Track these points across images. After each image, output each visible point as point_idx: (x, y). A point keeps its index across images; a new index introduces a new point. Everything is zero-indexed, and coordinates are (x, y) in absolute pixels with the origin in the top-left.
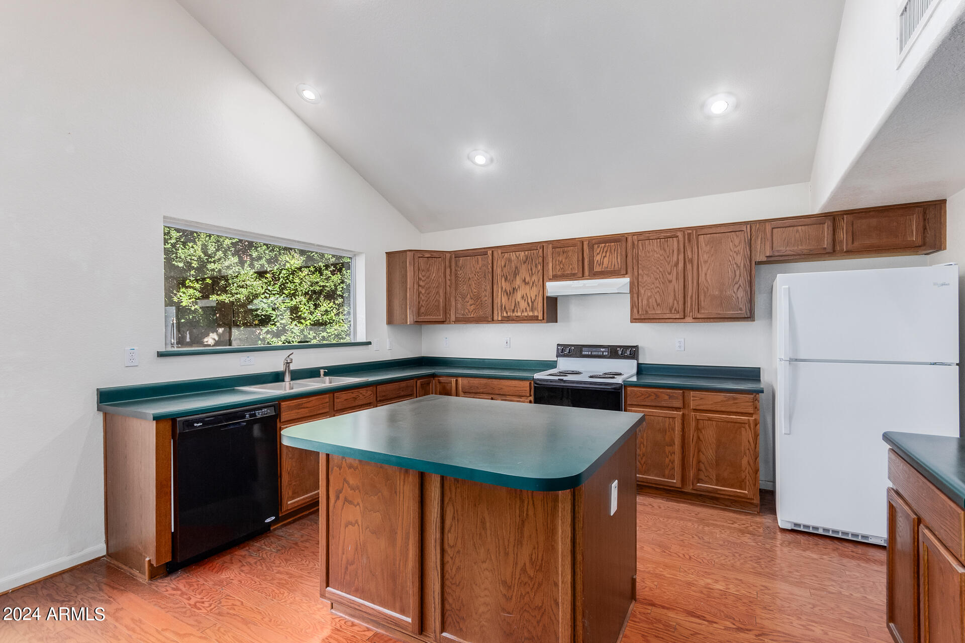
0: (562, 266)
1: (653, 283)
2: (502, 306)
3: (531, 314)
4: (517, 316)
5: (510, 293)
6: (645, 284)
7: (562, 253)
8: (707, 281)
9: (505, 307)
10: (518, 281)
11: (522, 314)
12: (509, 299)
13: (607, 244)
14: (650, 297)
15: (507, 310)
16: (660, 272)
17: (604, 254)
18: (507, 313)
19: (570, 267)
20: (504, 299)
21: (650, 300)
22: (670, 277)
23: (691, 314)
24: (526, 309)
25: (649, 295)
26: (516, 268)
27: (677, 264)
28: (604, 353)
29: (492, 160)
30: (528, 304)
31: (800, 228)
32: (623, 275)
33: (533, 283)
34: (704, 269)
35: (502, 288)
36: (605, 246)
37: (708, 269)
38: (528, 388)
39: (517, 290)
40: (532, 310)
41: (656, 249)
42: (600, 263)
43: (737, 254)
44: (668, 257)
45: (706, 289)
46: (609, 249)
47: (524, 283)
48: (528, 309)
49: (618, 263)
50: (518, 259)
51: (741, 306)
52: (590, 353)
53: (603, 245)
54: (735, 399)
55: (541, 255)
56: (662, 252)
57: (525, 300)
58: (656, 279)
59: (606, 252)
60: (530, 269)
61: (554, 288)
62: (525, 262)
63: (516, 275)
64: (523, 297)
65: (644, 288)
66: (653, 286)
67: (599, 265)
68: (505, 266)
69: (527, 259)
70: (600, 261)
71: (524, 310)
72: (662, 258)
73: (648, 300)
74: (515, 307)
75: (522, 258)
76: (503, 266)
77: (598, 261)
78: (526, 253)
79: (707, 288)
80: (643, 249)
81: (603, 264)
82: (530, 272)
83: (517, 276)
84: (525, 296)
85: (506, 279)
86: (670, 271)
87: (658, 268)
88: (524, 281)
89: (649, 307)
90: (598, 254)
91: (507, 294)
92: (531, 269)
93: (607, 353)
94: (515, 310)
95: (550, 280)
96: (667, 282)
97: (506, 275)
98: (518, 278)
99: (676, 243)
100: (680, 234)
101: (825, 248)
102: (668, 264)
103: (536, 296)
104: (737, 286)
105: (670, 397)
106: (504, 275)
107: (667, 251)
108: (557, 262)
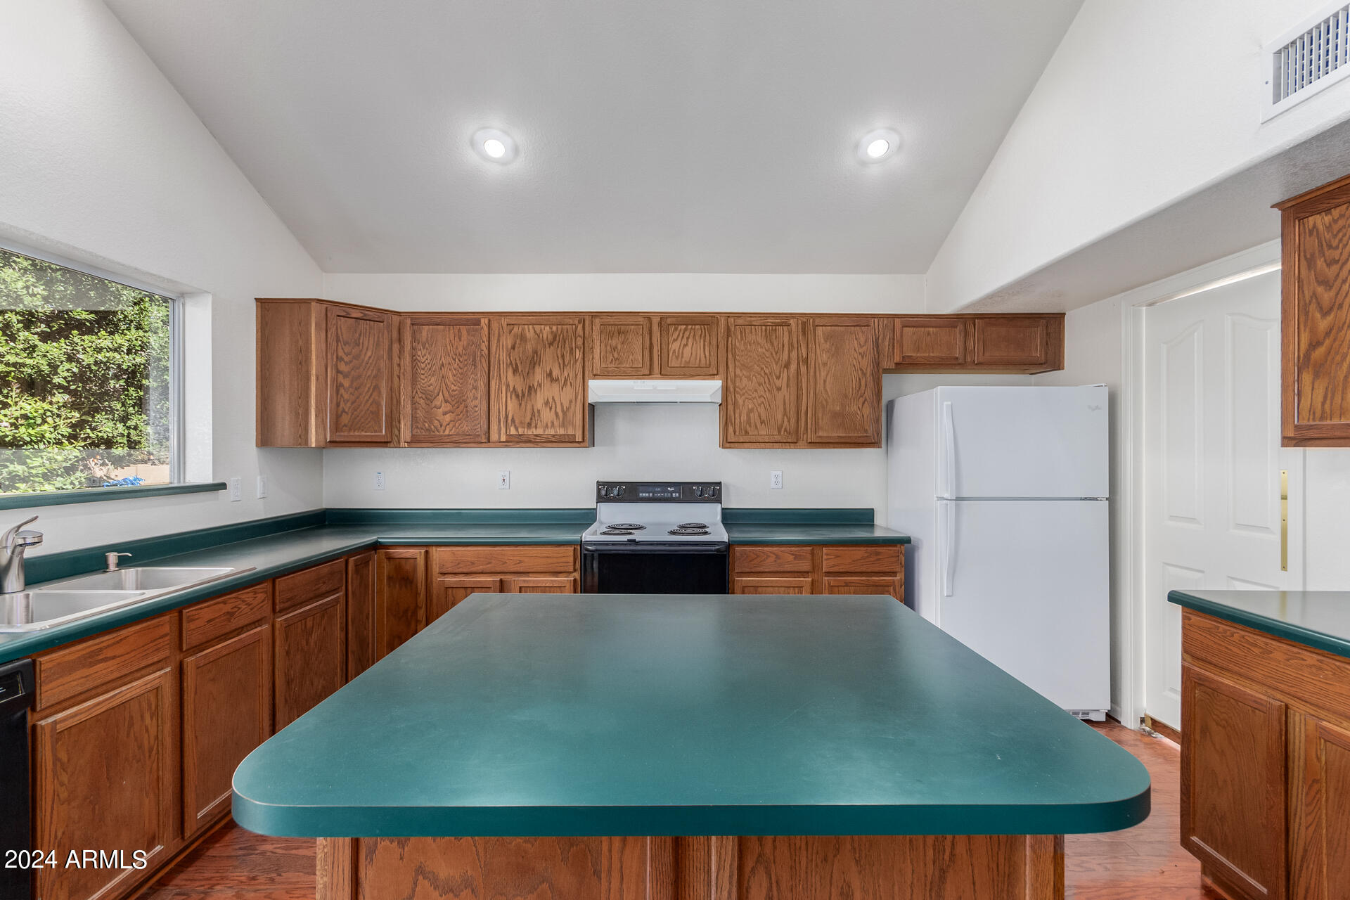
0: (616, 355)
1: (756, 391)
2: (507, 417)
3: (561, 431)
4: (537, 436)
5: (523, 395)
6: (744, 391)
7: (616, 334)
8: (826, 391)
9: (513, 420)
10: (539, 375)
11: (544, 431)
12: (520, 404)
13: (690, 327)
14: (750, 411)
15: (517, 425)
16: (765, 374)
17: (684, 341)
18: (517, 429)
19: (631, 357)
20: (512, 405)
21: (752, 415)
22: (778, 383)
23: (805, 436)
24: (553, 423)
25: (750, 407)
26: (535, 352)
27: (787, 365)
28: (674, 494)
29: (516, 151)
30: (557, 414)
31: (931, 329)
32: (713, 376)
33: (566, 380)
34: (823, 374)
35: (508, 386)
36: (686, 330)
37: (827, 375)
38: (572, 559)
39: (536, 391)
40: (563, 425)
41: (760, 341)
42: (679, 355)
43: (862, 357)
44: (776, 354)
45: (825, 403)
46: (692, 335)
47: (549, 379)
48: (556, 423)
49: (705, 357)
50: (539, 336)
51: (867, 427)
52: (651, 495)
53: (684, 327)
54: (878, 554)
55: (581, 333)
56: (768, 346)
57: (551, 409)
58: (760, 384)
59: (688, 338)
60: (560, 356)
61: (600, 390)
62: (551, 344)
63: (535, 364)
64: (547, 403)
65: (743, 397)
66: (755, 394)
67: (677, 358)
68: (513, 347)
69: (555, 339)
70: (679, 351)
71: (549, 425)
72: (768, 354)
73: (748, 415)
74: (531, 419)
75: (545, 337)
76: (510, 346)
77: (674, 351)
78: (554, 328)
79: (826, 400)
80: (742, 338)
81: (682, 357)
82: (561, 361)
83: (537, 367)
84: (551, 400)
85: (515, 371)
86: (778, 374)
87: (762, 369)
88: (550, 375)
89: (750, 426)
90: (675, 340)
91: (517, 396)
92: (563, 356)
93: (677, 495)
94: (533, 425)
95: (596, 376)
96: (775, 390)
97: (516, 365)
98: (538, 370)
99: (786, 334)
100: (792, 322)
101: (957, 358)
102: (777, 364)
103: (571, 401)
104: (862, 400)
105: (796, 557)
106: (511, 363)
107: (775, 344)
108: (608, 348)
